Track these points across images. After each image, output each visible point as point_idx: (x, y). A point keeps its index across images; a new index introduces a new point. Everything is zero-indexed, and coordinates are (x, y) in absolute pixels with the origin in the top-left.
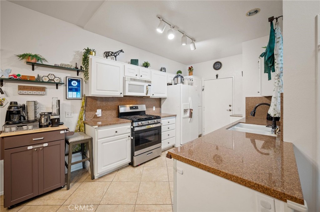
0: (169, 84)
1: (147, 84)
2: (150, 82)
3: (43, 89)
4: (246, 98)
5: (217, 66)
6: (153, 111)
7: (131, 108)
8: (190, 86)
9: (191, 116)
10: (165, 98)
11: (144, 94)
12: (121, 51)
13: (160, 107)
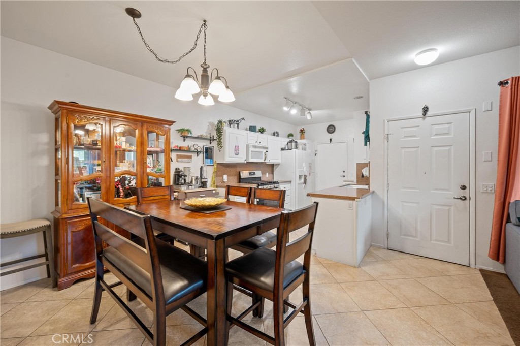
0: (282, 149)
1: (265, 151)
2: (267, 148)
3: (190, 157)
4: (357, 164)
5: (331, 129)
6: (267, 177)
7: (250, 174)
8: (304, 151)
9: (305, 182)
10: (278, 164)
11: (262, 160)
12: (243, 119)
13: (273, 173)
